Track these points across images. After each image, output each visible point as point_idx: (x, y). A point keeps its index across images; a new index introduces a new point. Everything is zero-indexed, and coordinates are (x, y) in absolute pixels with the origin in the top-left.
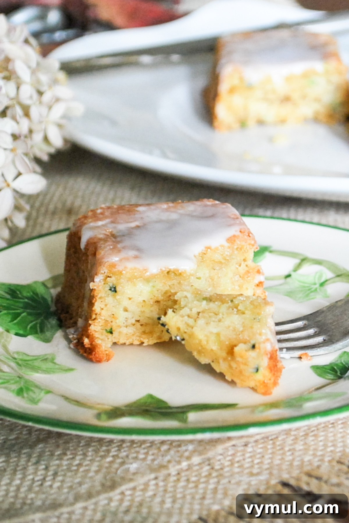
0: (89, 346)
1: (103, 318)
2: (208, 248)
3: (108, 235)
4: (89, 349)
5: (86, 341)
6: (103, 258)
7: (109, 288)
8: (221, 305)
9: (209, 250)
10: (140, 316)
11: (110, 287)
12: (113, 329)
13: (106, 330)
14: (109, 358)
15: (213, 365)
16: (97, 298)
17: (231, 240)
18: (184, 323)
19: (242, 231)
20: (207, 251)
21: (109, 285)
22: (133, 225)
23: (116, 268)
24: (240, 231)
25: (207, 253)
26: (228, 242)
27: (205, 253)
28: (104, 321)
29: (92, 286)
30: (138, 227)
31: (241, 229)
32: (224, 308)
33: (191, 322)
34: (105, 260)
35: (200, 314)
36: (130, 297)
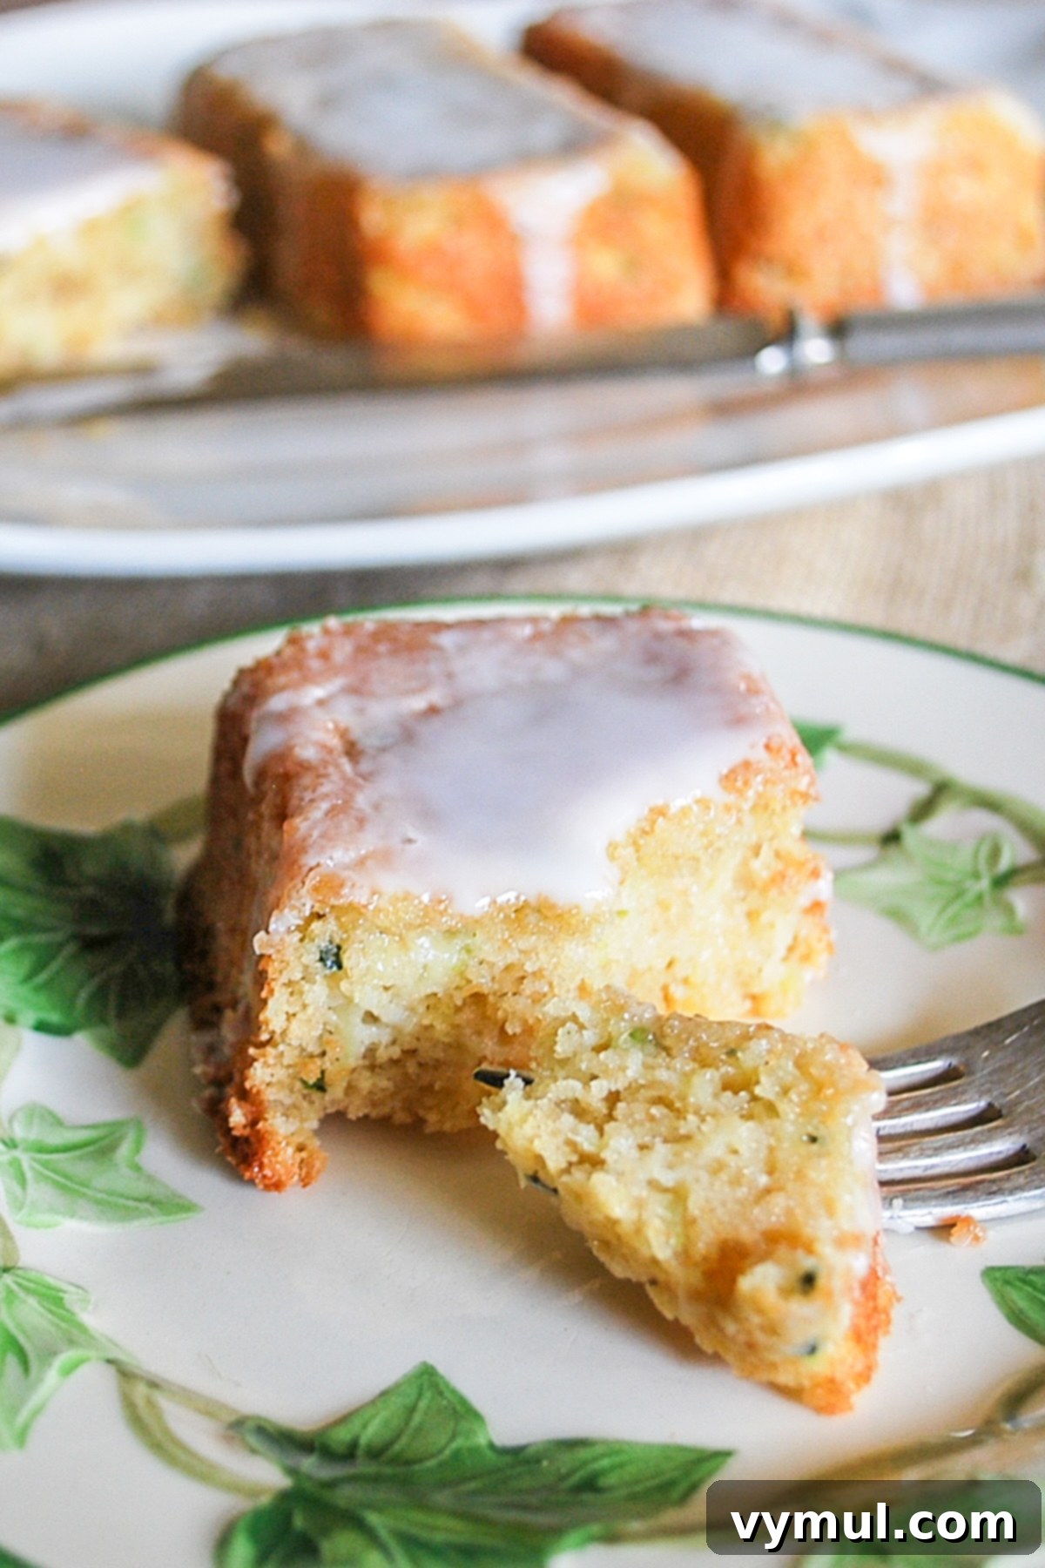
0: (247, 1132)
1: (295, 1043)
2: (660, 812)
3: (330, 751)
4: (246, 1140)
5: (238, 1117)
6: (303, 850)
7: (318, 957)
8: (693, 1071)
9: (661, 820)
10: (418, 1039)
11: (321, 952)
12: (327, 1079)
13: (304, 1083)
14: (308, 1174)
15: (651, 1292)
16: (276, 986)
17: (736, 777)
18: (561, 1139)
19: (774, 745)
20: (653, 823)
21: (319, 946)
22: (419, 703)
23: (342, 897)
24: (767, 747)
25: (652, 830)
26: (725, 788)
27: (648, 829)
28: (296, 1052)
29: (260, 947)
30: (433, 711)
31: (769, 738)
32: (704, 1086)
33: (586, 1137)
34: (310, 860)
35: (621, 1106)
36: (388, 985)
